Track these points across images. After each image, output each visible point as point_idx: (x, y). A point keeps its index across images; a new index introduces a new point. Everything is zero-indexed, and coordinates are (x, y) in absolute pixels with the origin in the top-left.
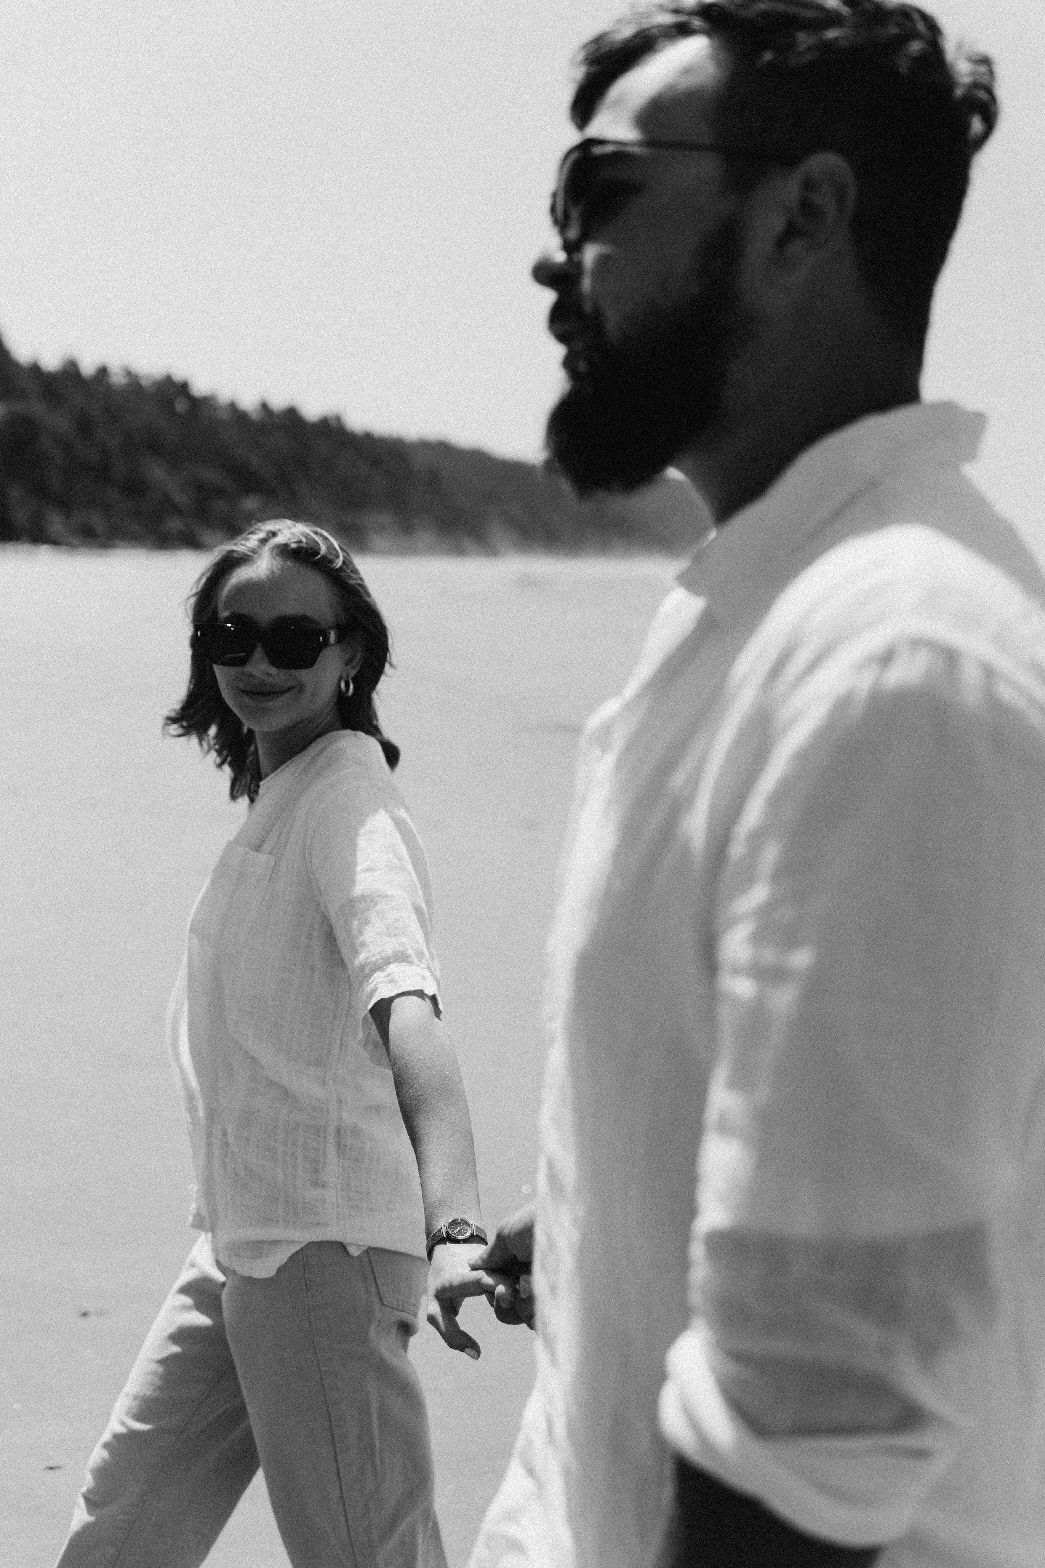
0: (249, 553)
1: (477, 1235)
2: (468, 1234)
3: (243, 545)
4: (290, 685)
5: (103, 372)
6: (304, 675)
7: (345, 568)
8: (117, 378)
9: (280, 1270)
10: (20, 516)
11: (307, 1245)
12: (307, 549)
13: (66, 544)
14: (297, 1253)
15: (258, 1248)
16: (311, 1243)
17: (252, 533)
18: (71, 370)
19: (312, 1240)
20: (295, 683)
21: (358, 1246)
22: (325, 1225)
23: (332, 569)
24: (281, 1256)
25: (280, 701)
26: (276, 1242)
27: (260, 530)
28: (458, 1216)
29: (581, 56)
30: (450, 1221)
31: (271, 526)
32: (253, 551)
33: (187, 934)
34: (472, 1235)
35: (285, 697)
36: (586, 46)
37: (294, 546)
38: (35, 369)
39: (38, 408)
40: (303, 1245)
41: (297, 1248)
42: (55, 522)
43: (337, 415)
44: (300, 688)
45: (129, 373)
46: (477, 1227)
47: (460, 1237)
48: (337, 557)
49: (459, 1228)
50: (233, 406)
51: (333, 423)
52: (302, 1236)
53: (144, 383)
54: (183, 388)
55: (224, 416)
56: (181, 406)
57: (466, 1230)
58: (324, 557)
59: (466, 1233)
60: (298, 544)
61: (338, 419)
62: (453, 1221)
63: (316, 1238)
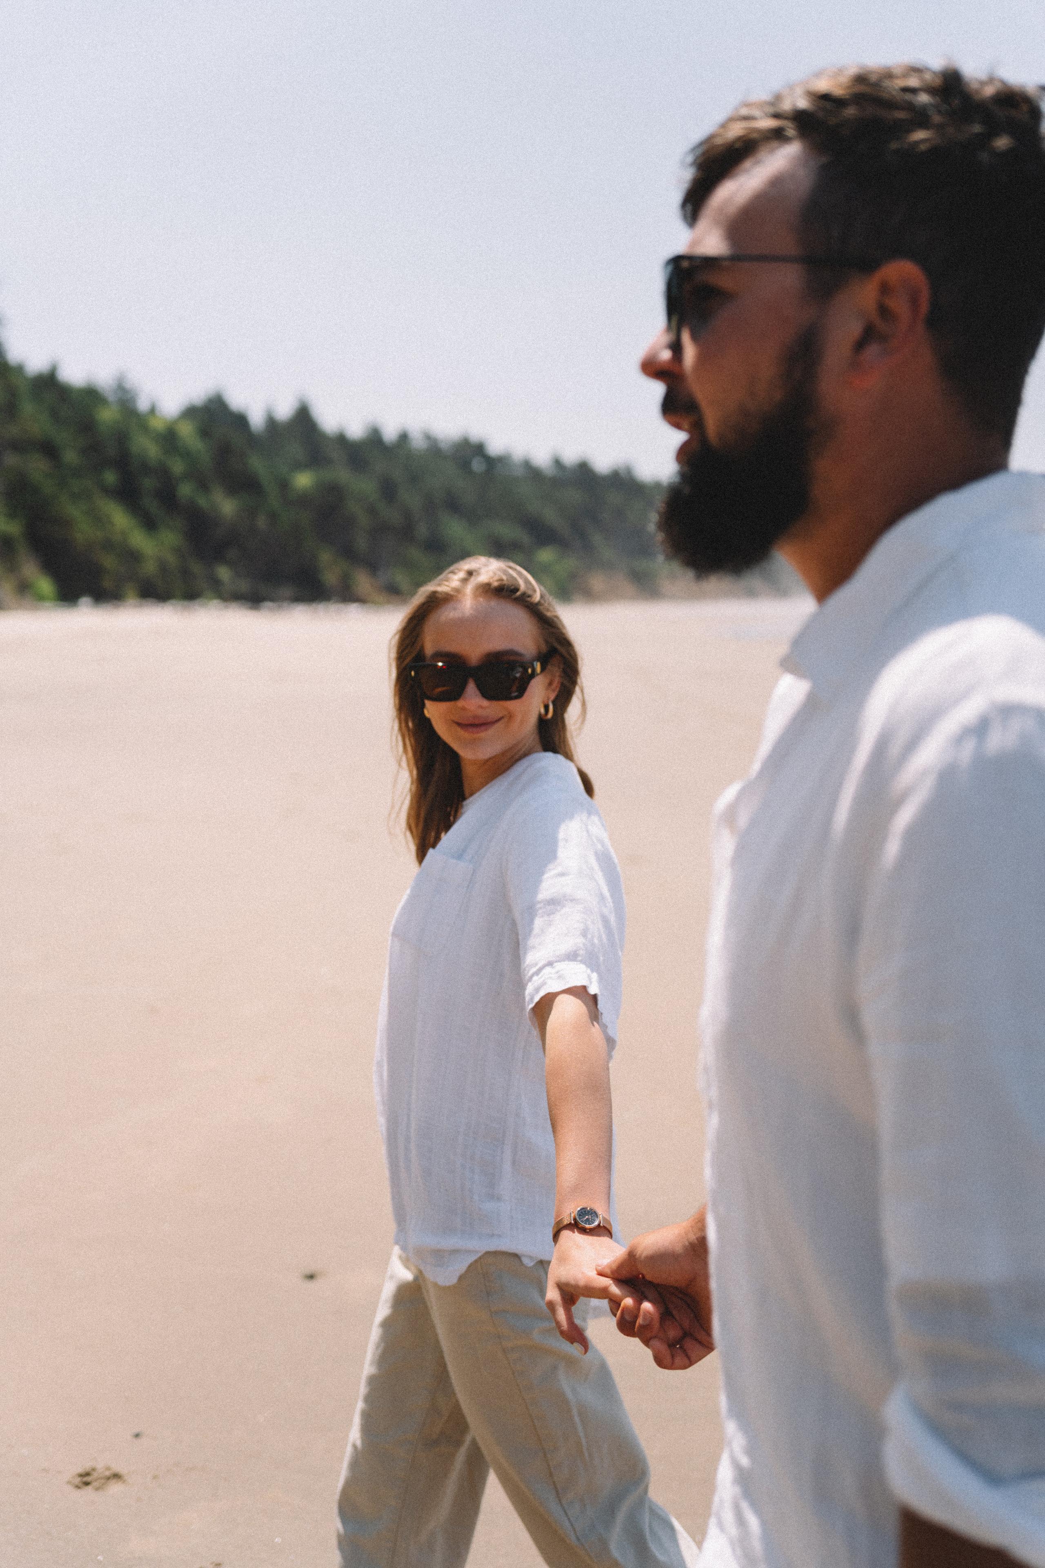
0: (452, 593)
1: (604, 1226)
2: (596, 1223)
3: (447, 586)
4: (500, 715)
5: (404, 437)
6: (512, 705)
7: (542, 602)
8: (418, 442)
9: (461, 1278)
10: (330, 578)
11: (483, 1256)
12: (508, 587)
13: (373, 602)
14: (476, 1261)
15: (440, 1256)
16: (488, 1253)
17: (453, 572)
18: (374, 438)
19: (489, 1250)
20: (505, 713)
21: (531, 1257)
22: (499, 1236)
23: (532, 604)
24: (460, 1266)
25: (491, 731)
26: (455, 1252)
27: (460, 570)
28: (589, 1205)
29: (690, 159)
30: (579, 1209)
31: (468, 564)
32: (457, 590)
33: (390, 938)
34: (599, 1225)
35: (497, 725)
36: (693, 150)
37: (496, 584)
38: (341, 439)
39: (343, 475)
40: (480, 1254)
41: (473, 1258)
42: (363, 581)
43: (628, 466)
44: (510, 716)
45: (428, 437)
46: (604, 1219)
47: (587, 1226)
48: (535, 591)
49: (587, 1217)
50: (527, 465)
51: (622, 473)
52: (480, 1246)
53: (443, 446)
54: (479, 449)
55: (519, 472)
56: (477, 466)
57: (593, 1220)
58: (524, 594)
59: (593, 1223)
60: (499, 582)
61: (629, 470)
62: (581, 1209)
63: (492, 1248)
